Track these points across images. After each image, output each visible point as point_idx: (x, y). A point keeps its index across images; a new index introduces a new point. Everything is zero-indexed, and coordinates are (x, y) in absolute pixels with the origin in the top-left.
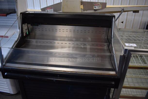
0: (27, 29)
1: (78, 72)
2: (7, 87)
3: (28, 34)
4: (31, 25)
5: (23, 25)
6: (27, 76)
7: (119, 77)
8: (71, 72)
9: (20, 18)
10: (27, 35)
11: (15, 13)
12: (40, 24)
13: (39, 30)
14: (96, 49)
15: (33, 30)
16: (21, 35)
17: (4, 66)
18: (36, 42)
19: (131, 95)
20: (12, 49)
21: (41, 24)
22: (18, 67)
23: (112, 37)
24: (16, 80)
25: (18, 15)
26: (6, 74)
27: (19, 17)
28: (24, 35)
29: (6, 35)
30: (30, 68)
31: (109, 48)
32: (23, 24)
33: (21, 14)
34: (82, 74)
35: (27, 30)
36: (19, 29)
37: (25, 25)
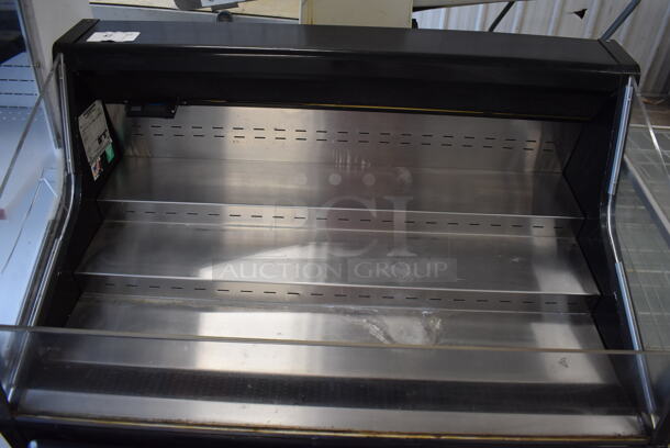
0: (104, 134)
3: (114, 159)
5: (82, 120)
11: (21, 50)
12: (181, 104)
13: (177, 131)
21: (188, 105)
27: (53, 79)
28: (96, 176)
32: (78, 116)
33: (61, 56)
35: (105, 140)
36: (60, 143)
37: (94, 114)
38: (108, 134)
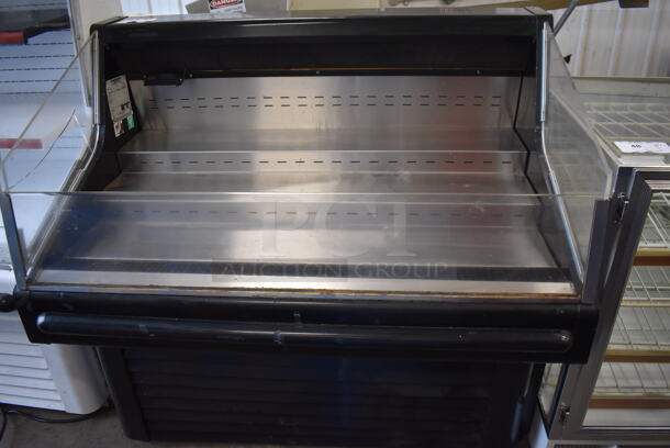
0: (127, 104)
1: (390, 292)
2: (51, 385)
3: (133, 129)
4: (145, 85)
5: (109, 84)
6: (142, 326)
7: (593, 308)
8: (359, 296)
9: (93, 51)
10: (128, 135)
11: (67, 27)
12: (187, 77)
13: (186, 103)
14: (467, 182)
15: (154, 105)
16: (103, 132)
17: (30, 281)
18: (176, 163)
19: (638, 393)
20: (66, 198)
21: (193, 77)
22: (99, 286)
23: (543, 119)
24: (89, 348)
25: (79, 38)
26: (41, 319)
27: (89, 46)
28: (117, 134)
29: (30, 136)
30: (158, 287)
31: (525, 172)
32: (107, 79)
33: (97, 33)
34: (412, 302)
35: (127, 110)
36: (91, 103)
37: (119, 85)
38: (130, 105)
